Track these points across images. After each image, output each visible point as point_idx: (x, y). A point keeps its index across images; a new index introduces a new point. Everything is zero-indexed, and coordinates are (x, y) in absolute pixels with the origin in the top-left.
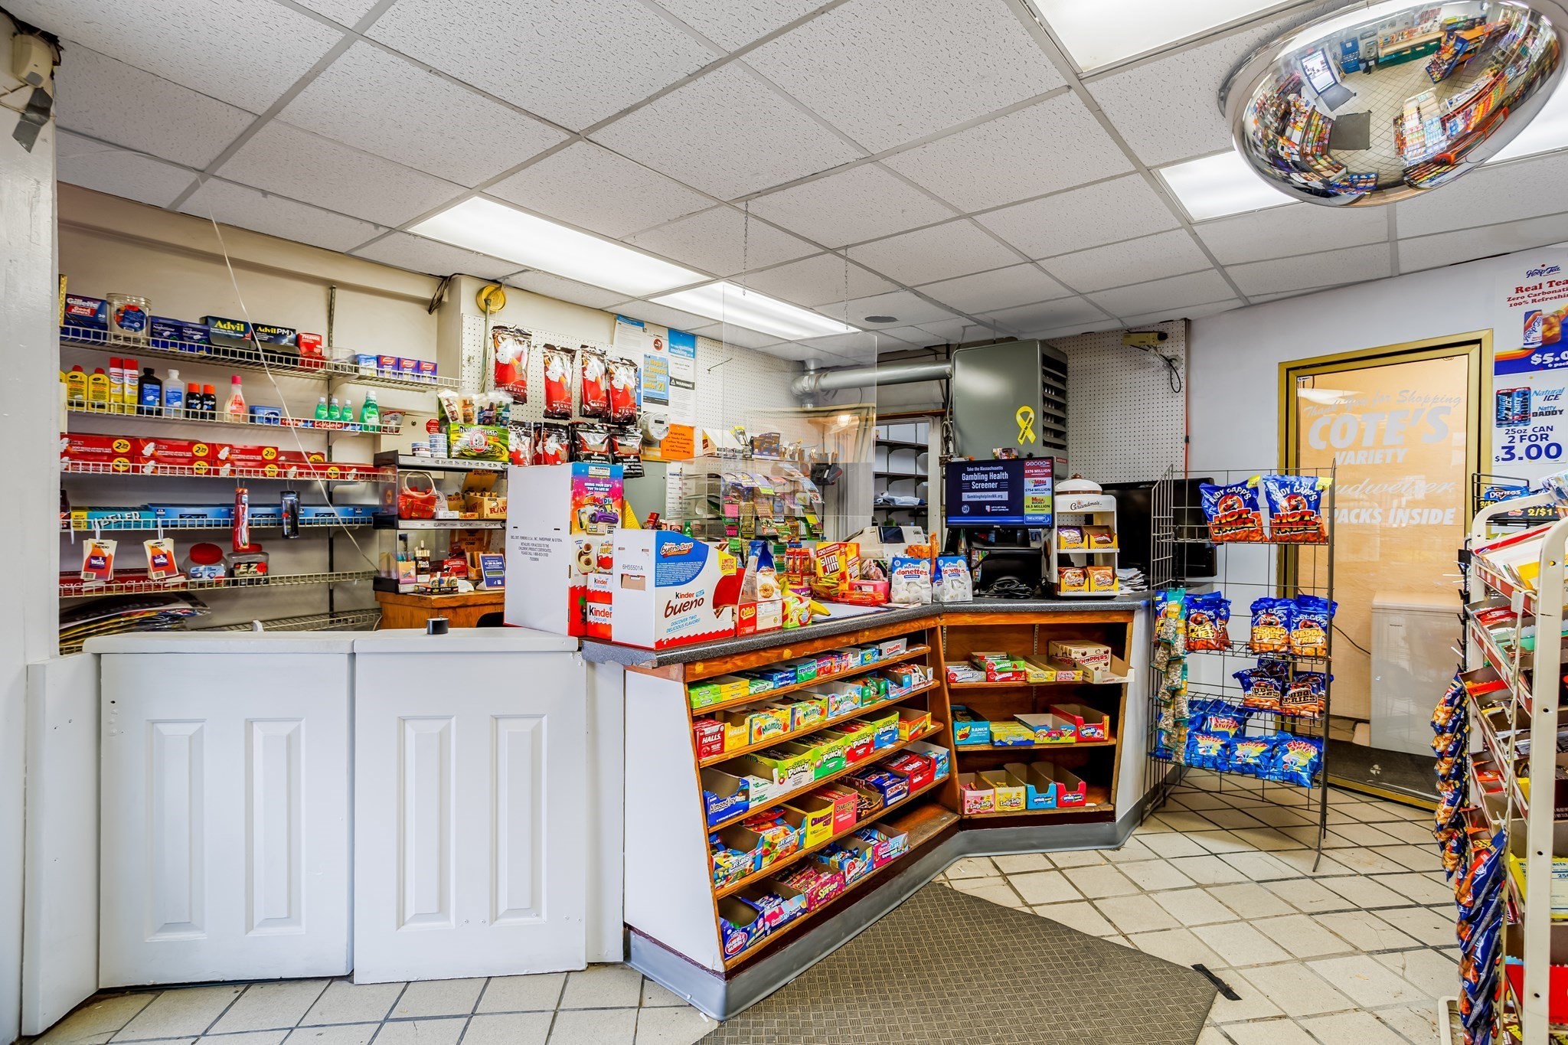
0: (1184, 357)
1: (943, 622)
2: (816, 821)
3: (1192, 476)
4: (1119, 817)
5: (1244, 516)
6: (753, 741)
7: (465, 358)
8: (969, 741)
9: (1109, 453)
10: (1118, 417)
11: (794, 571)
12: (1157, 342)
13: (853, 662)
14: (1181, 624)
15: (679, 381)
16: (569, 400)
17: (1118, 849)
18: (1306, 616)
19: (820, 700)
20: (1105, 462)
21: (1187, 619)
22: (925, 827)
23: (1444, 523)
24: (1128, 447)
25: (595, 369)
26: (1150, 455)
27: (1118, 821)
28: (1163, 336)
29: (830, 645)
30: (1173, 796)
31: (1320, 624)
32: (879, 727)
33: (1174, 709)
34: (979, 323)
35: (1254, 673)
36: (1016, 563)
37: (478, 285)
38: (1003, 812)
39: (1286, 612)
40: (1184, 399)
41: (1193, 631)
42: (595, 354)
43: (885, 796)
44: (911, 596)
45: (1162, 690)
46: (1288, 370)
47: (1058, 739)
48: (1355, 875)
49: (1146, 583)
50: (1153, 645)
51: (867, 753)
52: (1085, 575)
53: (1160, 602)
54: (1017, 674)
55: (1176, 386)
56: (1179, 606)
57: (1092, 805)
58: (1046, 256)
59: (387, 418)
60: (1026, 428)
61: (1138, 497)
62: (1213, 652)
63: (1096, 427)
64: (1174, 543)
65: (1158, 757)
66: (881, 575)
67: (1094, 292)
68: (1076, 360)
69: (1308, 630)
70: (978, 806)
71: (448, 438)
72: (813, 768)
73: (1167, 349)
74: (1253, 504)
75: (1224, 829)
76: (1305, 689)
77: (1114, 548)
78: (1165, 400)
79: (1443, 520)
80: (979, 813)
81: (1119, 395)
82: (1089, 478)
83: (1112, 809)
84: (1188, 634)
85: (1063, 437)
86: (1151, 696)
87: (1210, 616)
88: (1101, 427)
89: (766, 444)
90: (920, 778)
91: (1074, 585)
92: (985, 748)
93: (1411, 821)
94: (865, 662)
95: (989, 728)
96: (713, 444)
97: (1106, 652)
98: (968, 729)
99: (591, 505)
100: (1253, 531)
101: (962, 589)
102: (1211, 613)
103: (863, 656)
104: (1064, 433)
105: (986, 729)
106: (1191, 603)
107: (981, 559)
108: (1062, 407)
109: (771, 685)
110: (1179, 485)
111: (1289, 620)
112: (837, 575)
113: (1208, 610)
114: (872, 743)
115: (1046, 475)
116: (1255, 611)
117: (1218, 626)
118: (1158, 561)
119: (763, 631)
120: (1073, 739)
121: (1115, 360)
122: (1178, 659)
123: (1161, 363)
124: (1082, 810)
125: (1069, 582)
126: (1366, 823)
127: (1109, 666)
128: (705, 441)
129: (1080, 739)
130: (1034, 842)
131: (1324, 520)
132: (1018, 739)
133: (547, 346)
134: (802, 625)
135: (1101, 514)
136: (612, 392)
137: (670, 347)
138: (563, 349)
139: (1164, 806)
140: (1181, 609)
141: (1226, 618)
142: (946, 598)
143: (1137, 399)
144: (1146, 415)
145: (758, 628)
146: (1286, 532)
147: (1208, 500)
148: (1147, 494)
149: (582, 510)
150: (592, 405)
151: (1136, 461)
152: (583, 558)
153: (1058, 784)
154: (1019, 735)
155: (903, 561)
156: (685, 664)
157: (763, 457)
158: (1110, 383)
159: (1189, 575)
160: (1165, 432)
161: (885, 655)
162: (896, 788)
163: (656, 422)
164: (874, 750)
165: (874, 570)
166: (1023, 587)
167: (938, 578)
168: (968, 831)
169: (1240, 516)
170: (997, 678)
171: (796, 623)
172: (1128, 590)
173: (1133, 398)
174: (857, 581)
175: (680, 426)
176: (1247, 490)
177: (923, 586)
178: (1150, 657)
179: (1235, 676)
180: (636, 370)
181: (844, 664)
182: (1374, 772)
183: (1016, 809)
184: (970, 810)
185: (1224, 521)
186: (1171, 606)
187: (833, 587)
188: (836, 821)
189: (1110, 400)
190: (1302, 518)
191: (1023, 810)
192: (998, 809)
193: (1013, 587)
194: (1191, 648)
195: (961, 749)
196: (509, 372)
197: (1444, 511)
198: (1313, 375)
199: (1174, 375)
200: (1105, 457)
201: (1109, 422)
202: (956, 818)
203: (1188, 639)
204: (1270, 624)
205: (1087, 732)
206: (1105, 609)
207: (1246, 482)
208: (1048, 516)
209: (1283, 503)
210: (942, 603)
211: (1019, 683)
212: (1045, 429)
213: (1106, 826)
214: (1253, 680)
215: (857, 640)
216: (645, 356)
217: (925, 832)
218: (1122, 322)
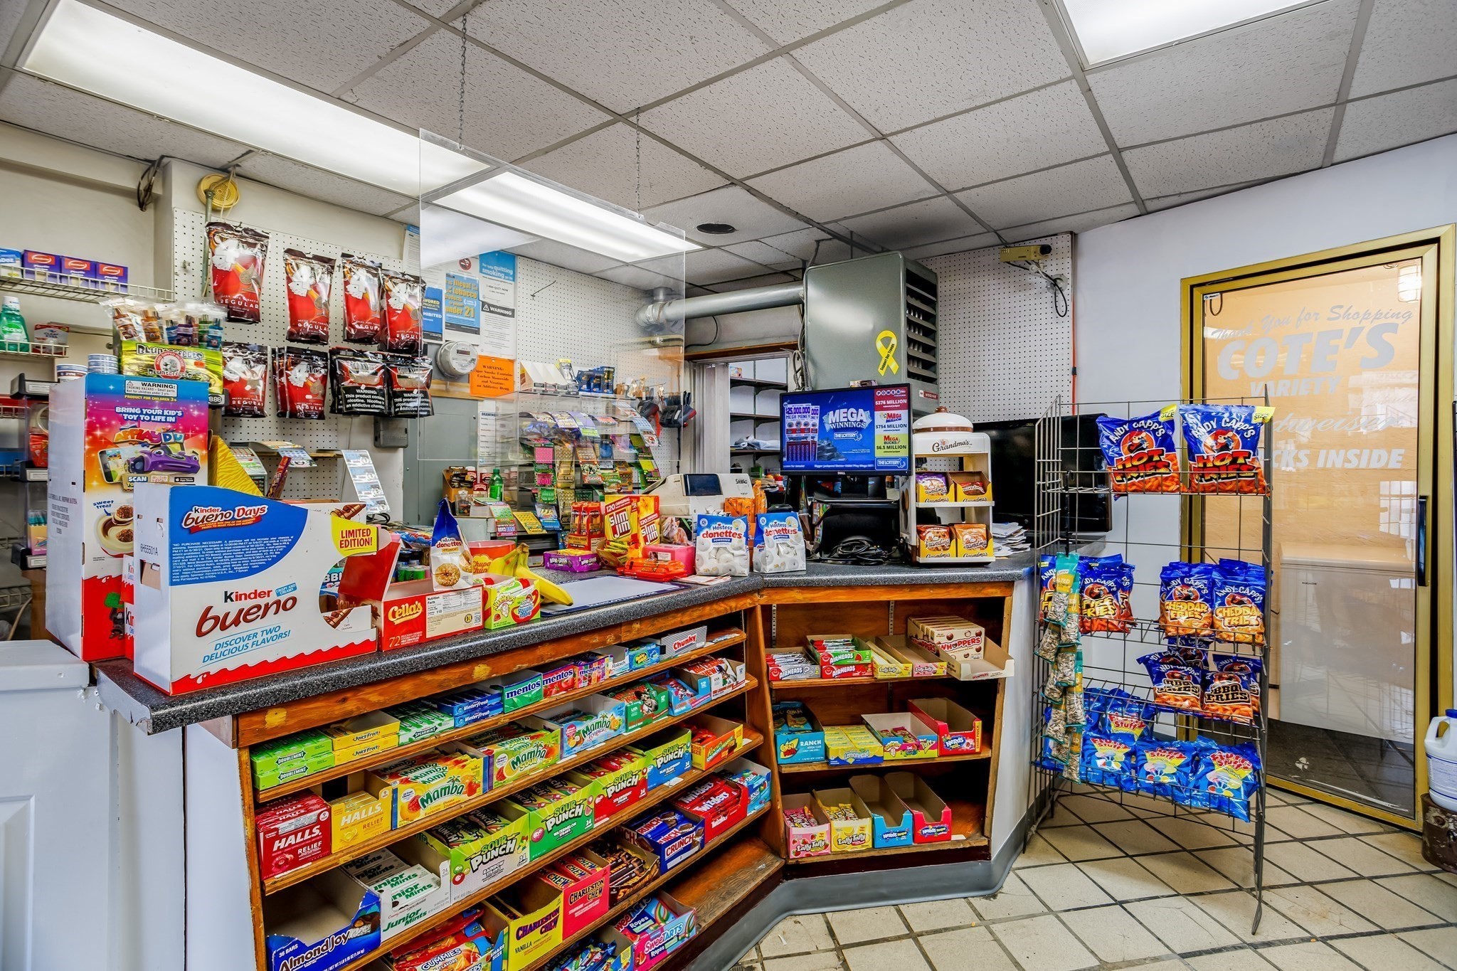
0: (1069, 276)
1: (760, 600)
2: (525, 931)
3: (1084, 411)
4: (995, 852)
5: (1156, 458)
6: (400, 822)
7: (178, 263)
8: (796, 758)
9: (986, 388)
10: (996, 347)
11: (580, 532)
12: (1038, 257)
13: (614, 668)
14: (1075, 600)
15: (494, 306)
16: (326, 320)
17: (994, 896)
18: (1234, 588)
19: (551, 731)
20: (981, 398)
21: (1081, 591)
22: (732, 884)
23: (1390, 466)
24: (1007, 381)
25: (363, 284)
26: (1032, 390)
27: (994, 857)
28: (1046, 250)
29: (567, 649)
30: (1062, 800)
31: (1253, 599)
32: (658, 755)
33: (1066, 711)
34: (835, 236)
35: (1164, 658)
36: (867, 519)
37: (197, 173)
38: (842, 853)
39: (1206, 582)
40: (1070, 324)
41: (1088, 606)
42: (363, 266)
43: (662, 859)
44: (721, 566)
45: (1050, 686)
46: (1192, 287)
47: (915, 753)
48: (1308, 940)
49: (1029, 540)
50: (1037, 624)
51: (634, 798)
52: (951, 535)
53: (1047, 569)
54: (861, 667)
55: (1062, 309)
56: (1072, 577)
57: (959, 839)
58: (898, 128)
59: (41, 333)
60: (888, 357)
61: (1020, 441)
62: (1114, 635)
63: (972, 359)
64: (1063, 495)
65: (1045, 768)
66: (685, 538)
67: (964, 189)
68: (948, 283)
69: (1238, 608)
70: (807, 847)
71: (119, 361)
72: (527, 843)
73: (1051, 268)
74: (1166, 442)
75: (1127, 856)
76: (1233, 682)
77: (988, 501)
78: (1049, 326)
79: (1387, 464)
80: (809, 856)
81: (996, 322)
82: (959, 413)
83: (986, 843)
84: (1081, 610)
85: (933, 368)
86: (1036, 690)
87: (1110, 588)
88: (976, 359)
89: (597, 381)
90: (723, 819)
91: (937, 549)
92: (818, 768)
93: (1354, 836)
94: (635, 666)
95: (823, 740)
96: (530, 379)
97: (979, 634)
98: (795, 742)
99: (131, 443)
100: (1166, 479)
101: (791, 556)
102: (1111, 583)
103: (631, 658)
104: (934, 364)
105: (819, 742)
106: (1087, 570)
107: (822, 514)
108: (930, 333)
109: (448, 722)
110: (1068, 424)
111: (1211, 593)
112: (628, 537)
113: (1107, 579)
114: (643, 783)
115: (901, 407)
116: (1166, 582)
117: (1120, 600)
118: (1043, 517)
119: (433, 640)
120: (935, 753)
121: (992, 282)
122: (1071, 647)
123: (1043, 282)
124: (946, 846)
125: (930, 545)
126: (1301, 841)
127: (982, 652)
128: (523, 376)
129: (944, 752)
130: (884, 891)
131: (1260, 462)
132: (862, 756)
133: (289, 251)
134: (519, 622)
135: (972, 456)
136: (386, 314)
137: (481, 267)
138: (316, 258)
139: (1052, 817)
140: (1075, 581)
141: (1128, 589)
142: (769, 568)
143: (1017, 325)
144: (1027, 344)
145: (429, 635)
146: (1211, 479)
147: (1108, 438)
148: (1030, 436)
149: (110, 451)
150: (357, 326)
151: (1017, 397)
152: (115, 531)
153: (916, 812)
154: (863, 751)
155: (712, 520)
156: (236, 717)
157: (593, 394)
158: (986, 308)
159: (1080, 530)
160: (1049, 363)
161: (670, 652)
162: (682, 843)
163: (459, 352)
164: (647, 791)
165: (676, 531)
166: (875, 550)
167: (759, 542)
168: (795, 880)
169: (1150, 459)
170: (834, 674)
171: (507, 619)
172: (1006, 551)
173: (1012, 325)
174: (655, 545)
175: (496, 359)
176: (1160, 423)
177: (736, 553)
178: (1035, 642)
179: (1140, 661)
180: (424, 288)
181: (595, 674)
182: (1300, 766)
183: (859, 848)
184: (797, 853)
185: (1128, 465)
186: (1060, 577)
187: (621, 555)
188: (567, 918)
189: (986, 328)
190: (1234, 461)
191: (868, 850)
192: (834, 849)
193: (862, 550)
194: (1085, 629)
195: (785, 770)
196: (231, 280)
197: (1389, 452)
198: (1221, 293)
199: (1060, 297)
200: (981, 393)
201: (986, 353)
202: (778, 864)
203: (1082, 618)
204: (1187, 598)
205: (952, 743)
206: (975, 580)
207: (1158, 414)
208: (903, 459)
209: (1207, 441)
210: (763, 575)
211: (864, 680)
212: (911, 359)
213: (977, 866)
214: (1164, 668)
215: (618, 638)
216: (448, 275)
217: (730, 893)
218: (999, 236)
